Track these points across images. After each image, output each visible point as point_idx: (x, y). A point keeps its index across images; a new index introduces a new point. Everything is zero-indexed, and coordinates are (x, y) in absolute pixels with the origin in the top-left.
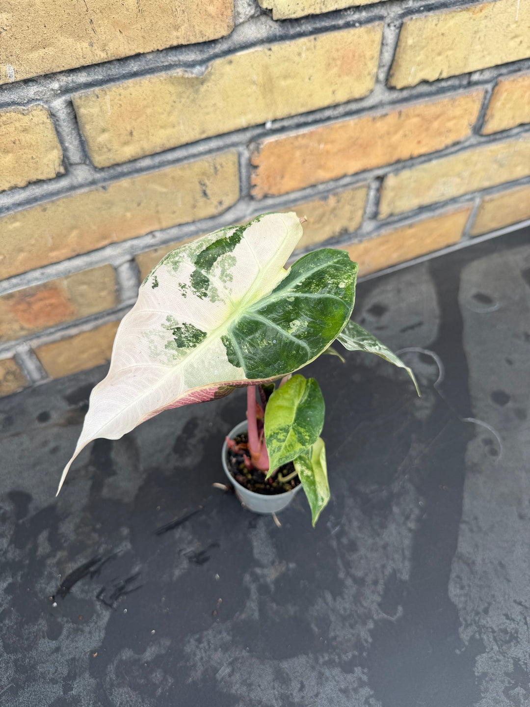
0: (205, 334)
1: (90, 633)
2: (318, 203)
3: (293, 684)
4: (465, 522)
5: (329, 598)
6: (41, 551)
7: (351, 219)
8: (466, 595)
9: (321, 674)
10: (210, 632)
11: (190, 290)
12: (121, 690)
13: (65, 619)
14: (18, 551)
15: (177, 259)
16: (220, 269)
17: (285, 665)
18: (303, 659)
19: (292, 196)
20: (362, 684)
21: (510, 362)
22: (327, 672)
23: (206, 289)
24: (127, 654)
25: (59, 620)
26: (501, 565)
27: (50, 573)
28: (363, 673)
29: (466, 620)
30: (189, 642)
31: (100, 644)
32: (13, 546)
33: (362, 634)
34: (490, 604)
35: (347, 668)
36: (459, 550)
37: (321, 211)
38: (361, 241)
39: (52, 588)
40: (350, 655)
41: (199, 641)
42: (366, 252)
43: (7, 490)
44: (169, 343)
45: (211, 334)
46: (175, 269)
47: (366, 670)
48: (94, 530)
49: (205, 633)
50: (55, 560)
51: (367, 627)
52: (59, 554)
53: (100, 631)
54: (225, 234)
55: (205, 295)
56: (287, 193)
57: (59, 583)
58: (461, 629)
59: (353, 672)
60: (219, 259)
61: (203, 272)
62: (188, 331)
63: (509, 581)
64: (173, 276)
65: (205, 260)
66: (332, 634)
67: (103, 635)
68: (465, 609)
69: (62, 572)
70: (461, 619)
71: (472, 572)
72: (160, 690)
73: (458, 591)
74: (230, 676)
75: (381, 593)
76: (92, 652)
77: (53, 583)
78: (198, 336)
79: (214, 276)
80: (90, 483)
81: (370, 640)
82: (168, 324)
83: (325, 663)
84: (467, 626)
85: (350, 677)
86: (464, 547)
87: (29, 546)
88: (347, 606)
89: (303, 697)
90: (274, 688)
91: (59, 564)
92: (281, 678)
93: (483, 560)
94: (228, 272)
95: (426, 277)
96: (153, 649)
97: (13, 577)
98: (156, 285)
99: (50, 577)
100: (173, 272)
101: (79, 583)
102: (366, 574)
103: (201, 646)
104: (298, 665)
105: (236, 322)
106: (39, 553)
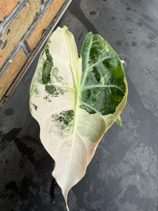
0: (72, 110)
1: (71, 199)
2: (24, 9)
3: (130, 161)
4: (136, 86)
5: (121, 133)
6: (34, 193)
7: (37, 8)
8: (149, 105)
9: (134, 153)
10: (101, 168)
11: (50, 97)
12: (93, 204)
13: (61, 203)
14: (27, 200)
15: (35, 88)
16: (54, 77)
17: (125, 159)
18: (127, 153)
19: (14, 12)
20: (144, 147)
21: (114, 30)
22: (135, 151)
23: (56, 91)
24: (86, 194)
25: (59, 205)
26: (151, 91)
27: (44, 196)
28: (142, 144)
29: (154, 111)
30: (98, 176)
31: (77, 199)
32: (24, 200)
33: (135, 135)
34: (155, 103)
35: (138, 146)
36: (140, 95)
37: (26, 11)
38: (43, 15)
39: (48, 199)
40: (136, 142)
41: (100, 173)
42: (46, 17)
43: (4, 187)
44: (62, 126)
45: (75, 109)
46: (37, 93)
47: (143, 143)
48: (44, 172)
49: (100, 169)
50: (41, 191)
51: (135, 132)
52: (41, 189)
53: (73, 196)
54: (43, 59)
55: (57, 94)
56: (12, 11)
57: (49, 196)
58: (154, 114)
59: (140, 146)
60: (51, 73)
61: (49, 84)
62: (65, 115)
63: (155, 93)
64: (39, 97)
65: (46, 79)
66: (129, 141)
67: (75, 196)
68: (151, 109)
69: (47, 192)
70: (153, 112)
71: (147, 98)
72: (102, 194)
73: (147, 105)
74: (115, 174)
75: (131, 121)
76: (77, 203)
77: (48, 198)
78: (70, 114)
79: (54, 82)
80: (29, 160)
81: (138, 135)
82: (54, 119)
83: (133, 150)
84: (155, 112)
85: (140, 148)
86: (140, 93)
87: (29, 195)
88: (126, 131)
89: (135, 162)
90: (127, 167)
91: (43, 191)
92: (126, 162)
93: (147, 93)
94: (58, 76)
95: (71, 16)
96: (91, 186)
97: (33, 208)
98: (36, 108)
99: (45, 197)
100: (38, 95)
101: (55, 190)
102: (124, 119)
103: (102, 173)
104: (128, 156)
105: (80, 96)
106: (34, 194)
